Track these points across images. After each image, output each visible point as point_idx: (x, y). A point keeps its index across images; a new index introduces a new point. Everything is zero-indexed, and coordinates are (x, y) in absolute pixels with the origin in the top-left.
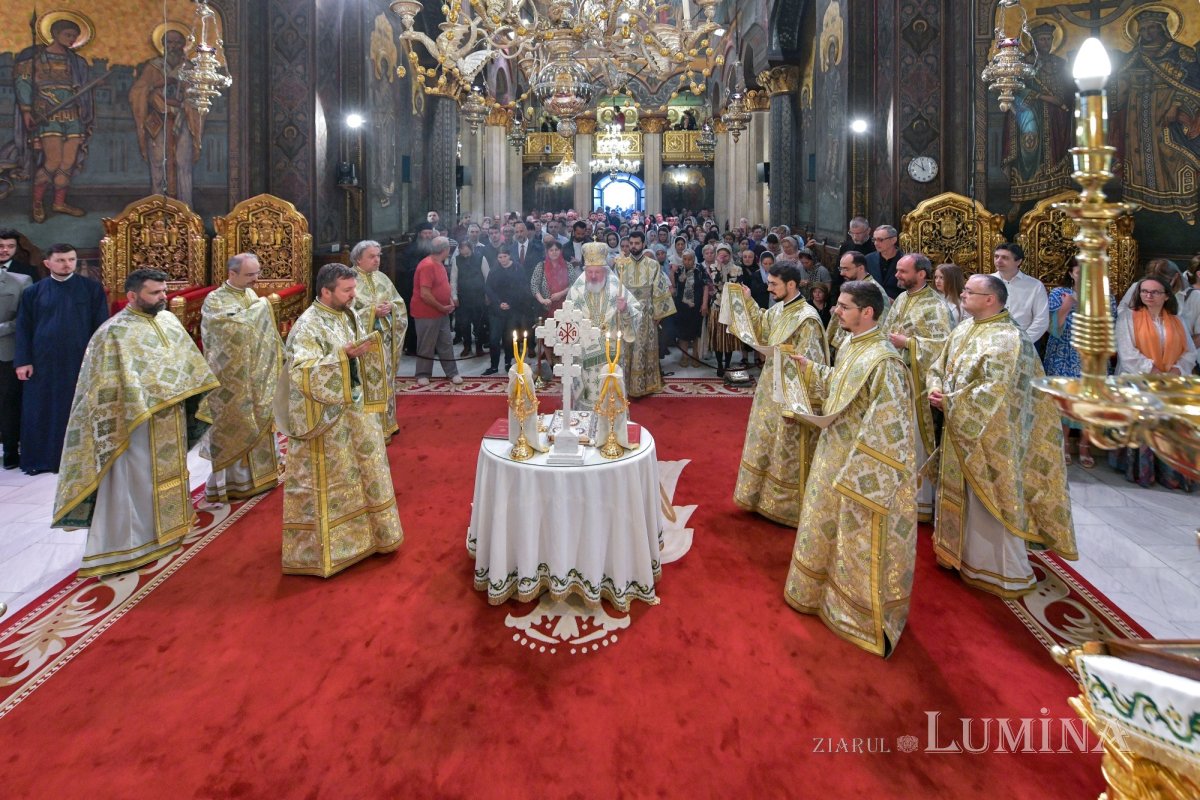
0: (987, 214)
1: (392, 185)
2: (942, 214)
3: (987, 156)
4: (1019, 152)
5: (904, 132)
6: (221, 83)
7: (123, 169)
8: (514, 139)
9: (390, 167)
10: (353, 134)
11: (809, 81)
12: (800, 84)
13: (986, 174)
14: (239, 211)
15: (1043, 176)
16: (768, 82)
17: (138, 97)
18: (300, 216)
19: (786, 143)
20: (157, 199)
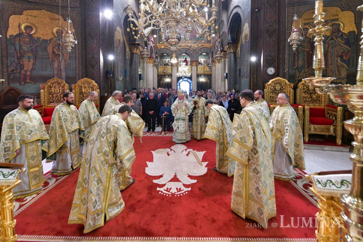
0: (288, 83)
1: (122, 77)
2: (276, 84)
3: (289, 67)
4: (298, 66)
5: (266, 60)
6: (74, 42)
7: (46, 71)
8: (156, 65)
9: (121, 72)
10: (111, 62)
11: (239, 48)
12: (236, 49)
13: (289, 72)
14: (79, 83)
15: (305, 72)
16: (227, 49)
17: (50, 49)
18: (96, 84)
19: (232, 67)
20: (56, 79)
